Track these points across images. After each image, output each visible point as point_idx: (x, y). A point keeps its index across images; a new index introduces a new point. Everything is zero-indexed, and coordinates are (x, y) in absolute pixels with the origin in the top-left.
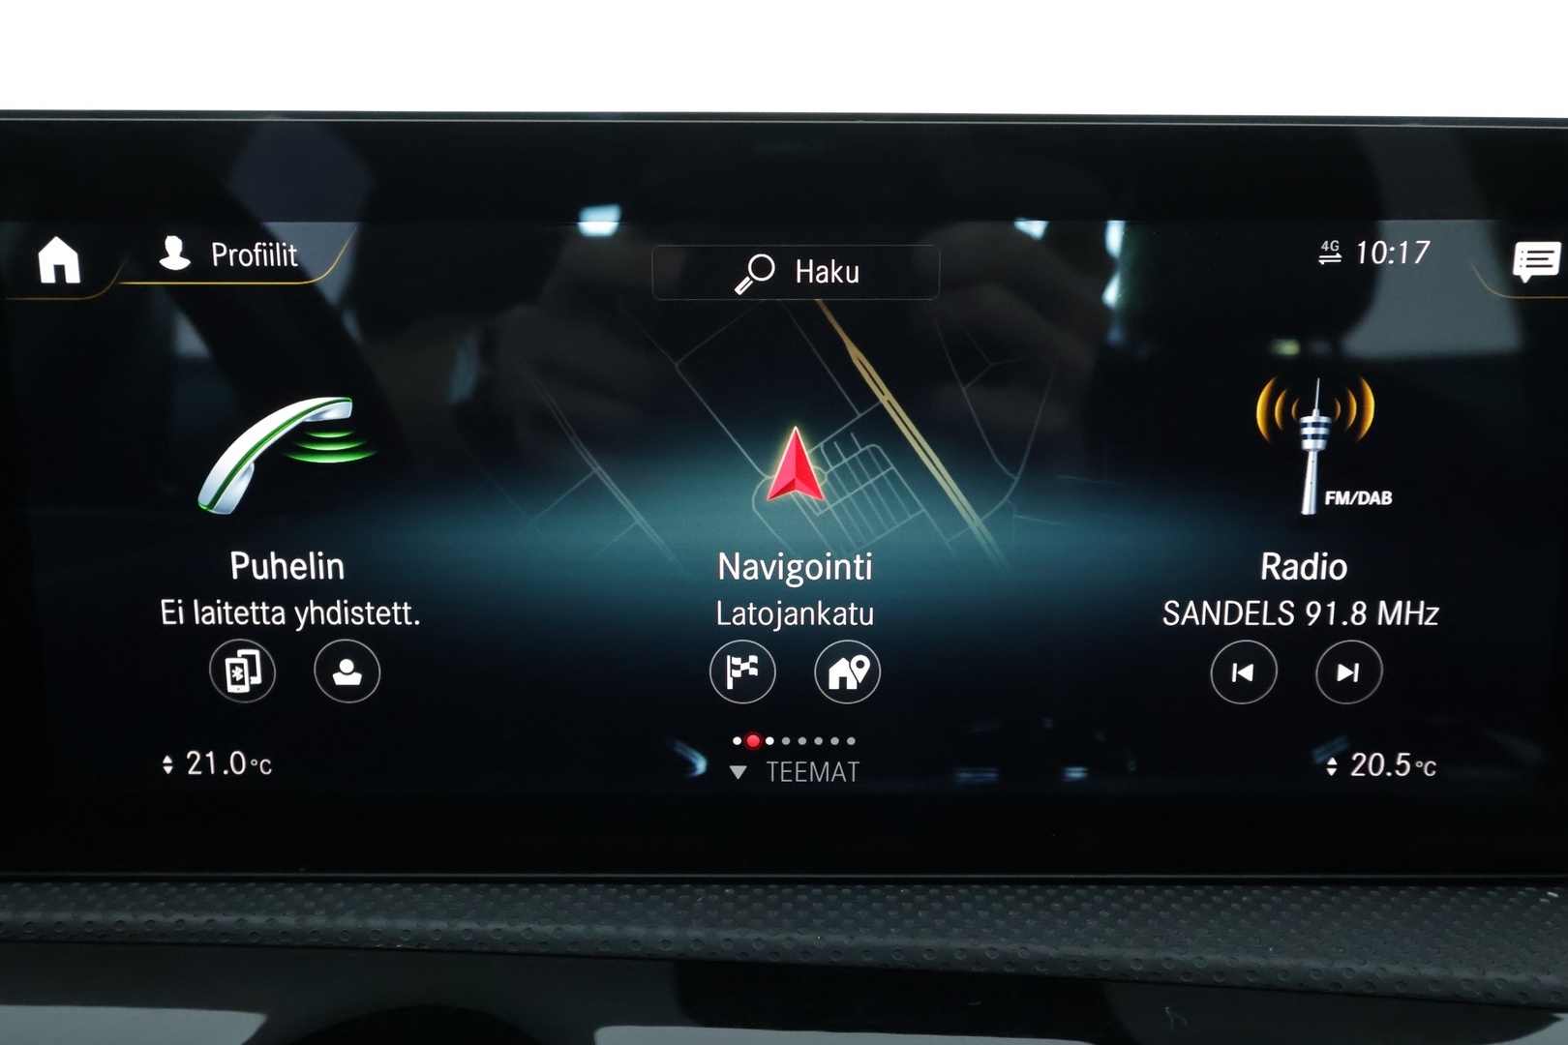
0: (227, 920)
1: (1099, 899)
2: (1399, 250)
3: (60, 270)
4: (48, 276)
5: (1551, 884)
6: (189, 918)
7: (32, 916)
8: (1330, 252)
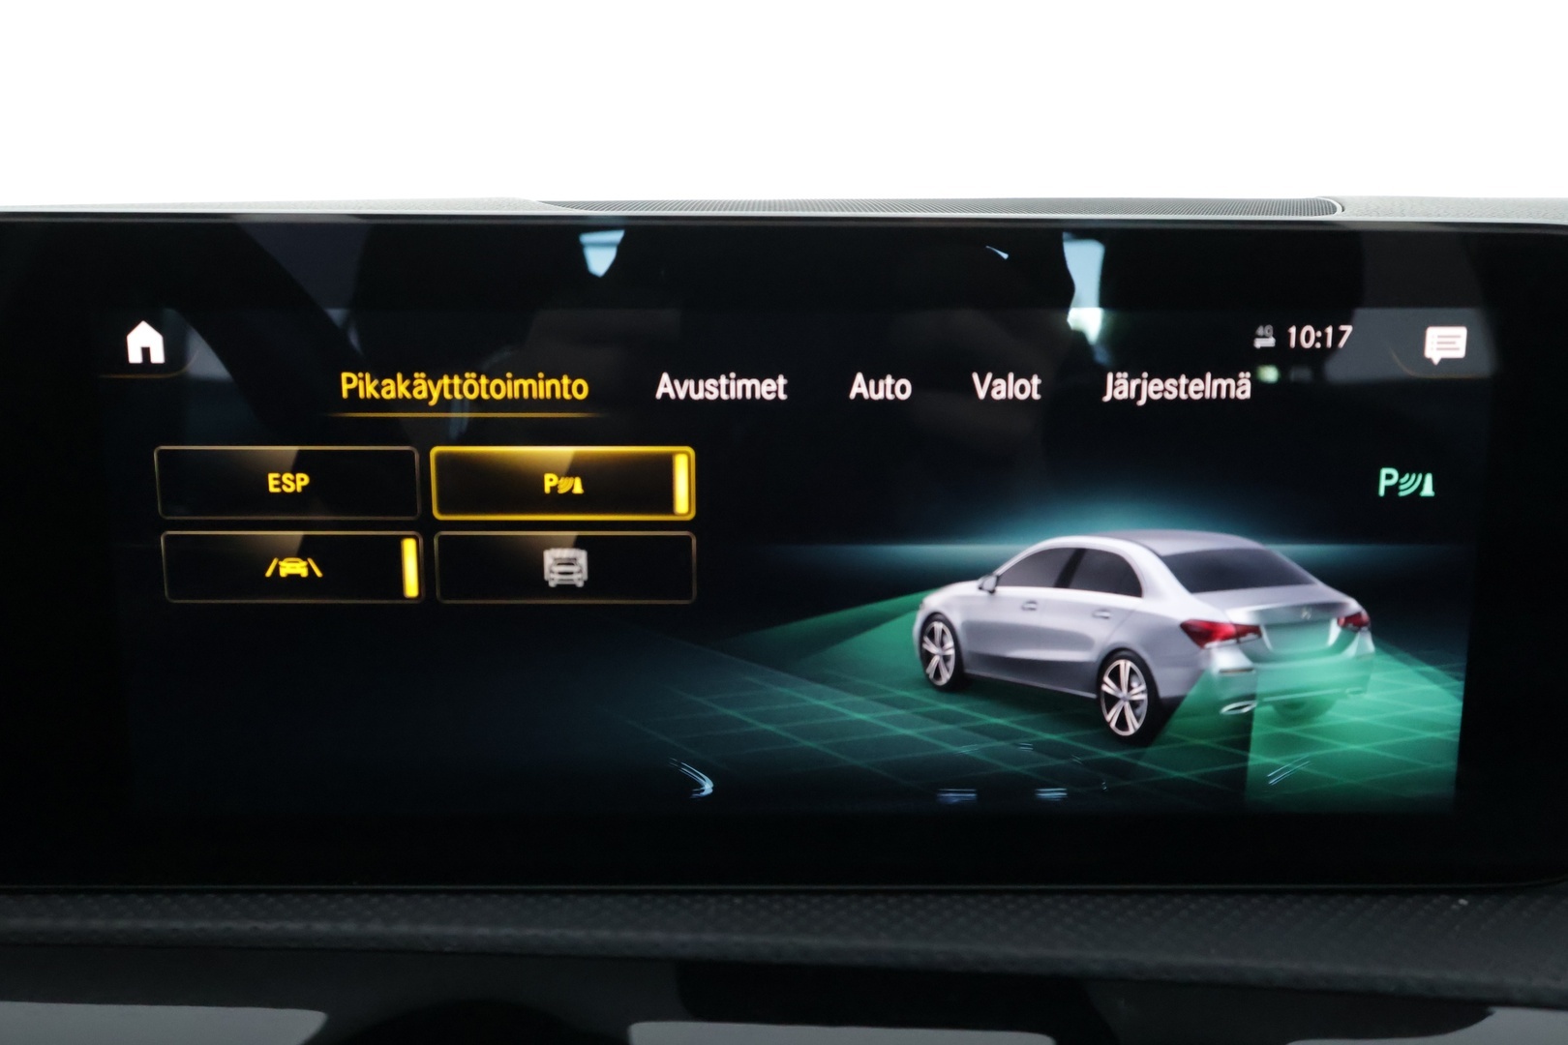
0: (294, 926)
1: (1063, 906)
2: (1325, 335)
3: (146, 352)
4: (135, 357)
5: (1462, 893)
6: (261, 925)
7: (121, 924)
8: (1264, 337)
